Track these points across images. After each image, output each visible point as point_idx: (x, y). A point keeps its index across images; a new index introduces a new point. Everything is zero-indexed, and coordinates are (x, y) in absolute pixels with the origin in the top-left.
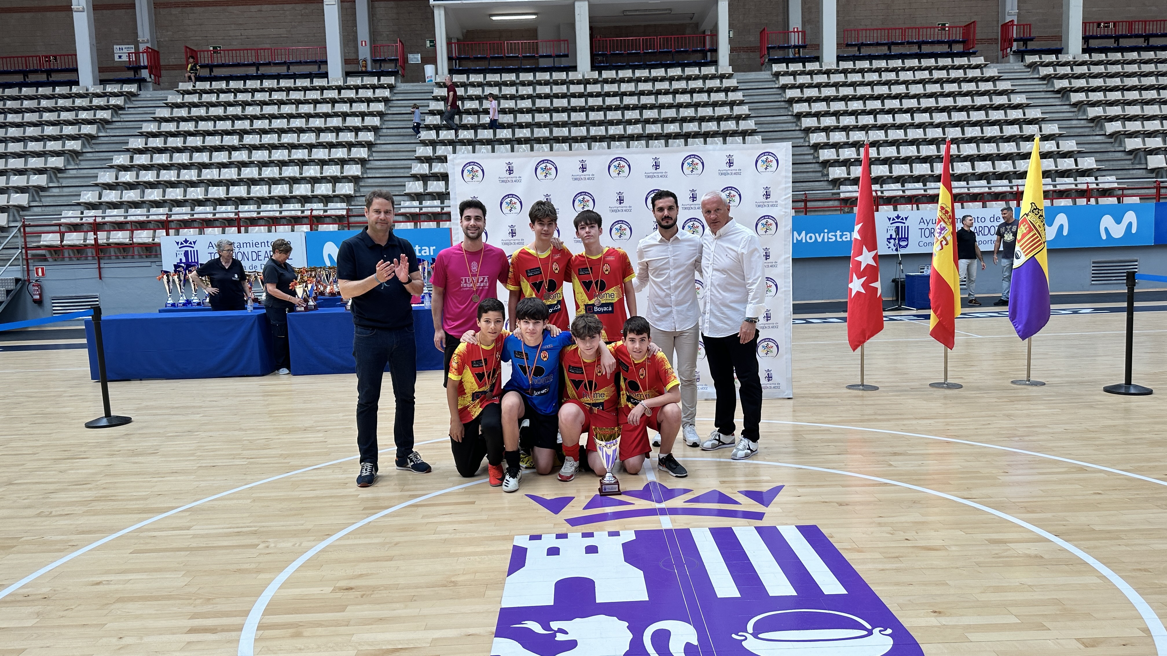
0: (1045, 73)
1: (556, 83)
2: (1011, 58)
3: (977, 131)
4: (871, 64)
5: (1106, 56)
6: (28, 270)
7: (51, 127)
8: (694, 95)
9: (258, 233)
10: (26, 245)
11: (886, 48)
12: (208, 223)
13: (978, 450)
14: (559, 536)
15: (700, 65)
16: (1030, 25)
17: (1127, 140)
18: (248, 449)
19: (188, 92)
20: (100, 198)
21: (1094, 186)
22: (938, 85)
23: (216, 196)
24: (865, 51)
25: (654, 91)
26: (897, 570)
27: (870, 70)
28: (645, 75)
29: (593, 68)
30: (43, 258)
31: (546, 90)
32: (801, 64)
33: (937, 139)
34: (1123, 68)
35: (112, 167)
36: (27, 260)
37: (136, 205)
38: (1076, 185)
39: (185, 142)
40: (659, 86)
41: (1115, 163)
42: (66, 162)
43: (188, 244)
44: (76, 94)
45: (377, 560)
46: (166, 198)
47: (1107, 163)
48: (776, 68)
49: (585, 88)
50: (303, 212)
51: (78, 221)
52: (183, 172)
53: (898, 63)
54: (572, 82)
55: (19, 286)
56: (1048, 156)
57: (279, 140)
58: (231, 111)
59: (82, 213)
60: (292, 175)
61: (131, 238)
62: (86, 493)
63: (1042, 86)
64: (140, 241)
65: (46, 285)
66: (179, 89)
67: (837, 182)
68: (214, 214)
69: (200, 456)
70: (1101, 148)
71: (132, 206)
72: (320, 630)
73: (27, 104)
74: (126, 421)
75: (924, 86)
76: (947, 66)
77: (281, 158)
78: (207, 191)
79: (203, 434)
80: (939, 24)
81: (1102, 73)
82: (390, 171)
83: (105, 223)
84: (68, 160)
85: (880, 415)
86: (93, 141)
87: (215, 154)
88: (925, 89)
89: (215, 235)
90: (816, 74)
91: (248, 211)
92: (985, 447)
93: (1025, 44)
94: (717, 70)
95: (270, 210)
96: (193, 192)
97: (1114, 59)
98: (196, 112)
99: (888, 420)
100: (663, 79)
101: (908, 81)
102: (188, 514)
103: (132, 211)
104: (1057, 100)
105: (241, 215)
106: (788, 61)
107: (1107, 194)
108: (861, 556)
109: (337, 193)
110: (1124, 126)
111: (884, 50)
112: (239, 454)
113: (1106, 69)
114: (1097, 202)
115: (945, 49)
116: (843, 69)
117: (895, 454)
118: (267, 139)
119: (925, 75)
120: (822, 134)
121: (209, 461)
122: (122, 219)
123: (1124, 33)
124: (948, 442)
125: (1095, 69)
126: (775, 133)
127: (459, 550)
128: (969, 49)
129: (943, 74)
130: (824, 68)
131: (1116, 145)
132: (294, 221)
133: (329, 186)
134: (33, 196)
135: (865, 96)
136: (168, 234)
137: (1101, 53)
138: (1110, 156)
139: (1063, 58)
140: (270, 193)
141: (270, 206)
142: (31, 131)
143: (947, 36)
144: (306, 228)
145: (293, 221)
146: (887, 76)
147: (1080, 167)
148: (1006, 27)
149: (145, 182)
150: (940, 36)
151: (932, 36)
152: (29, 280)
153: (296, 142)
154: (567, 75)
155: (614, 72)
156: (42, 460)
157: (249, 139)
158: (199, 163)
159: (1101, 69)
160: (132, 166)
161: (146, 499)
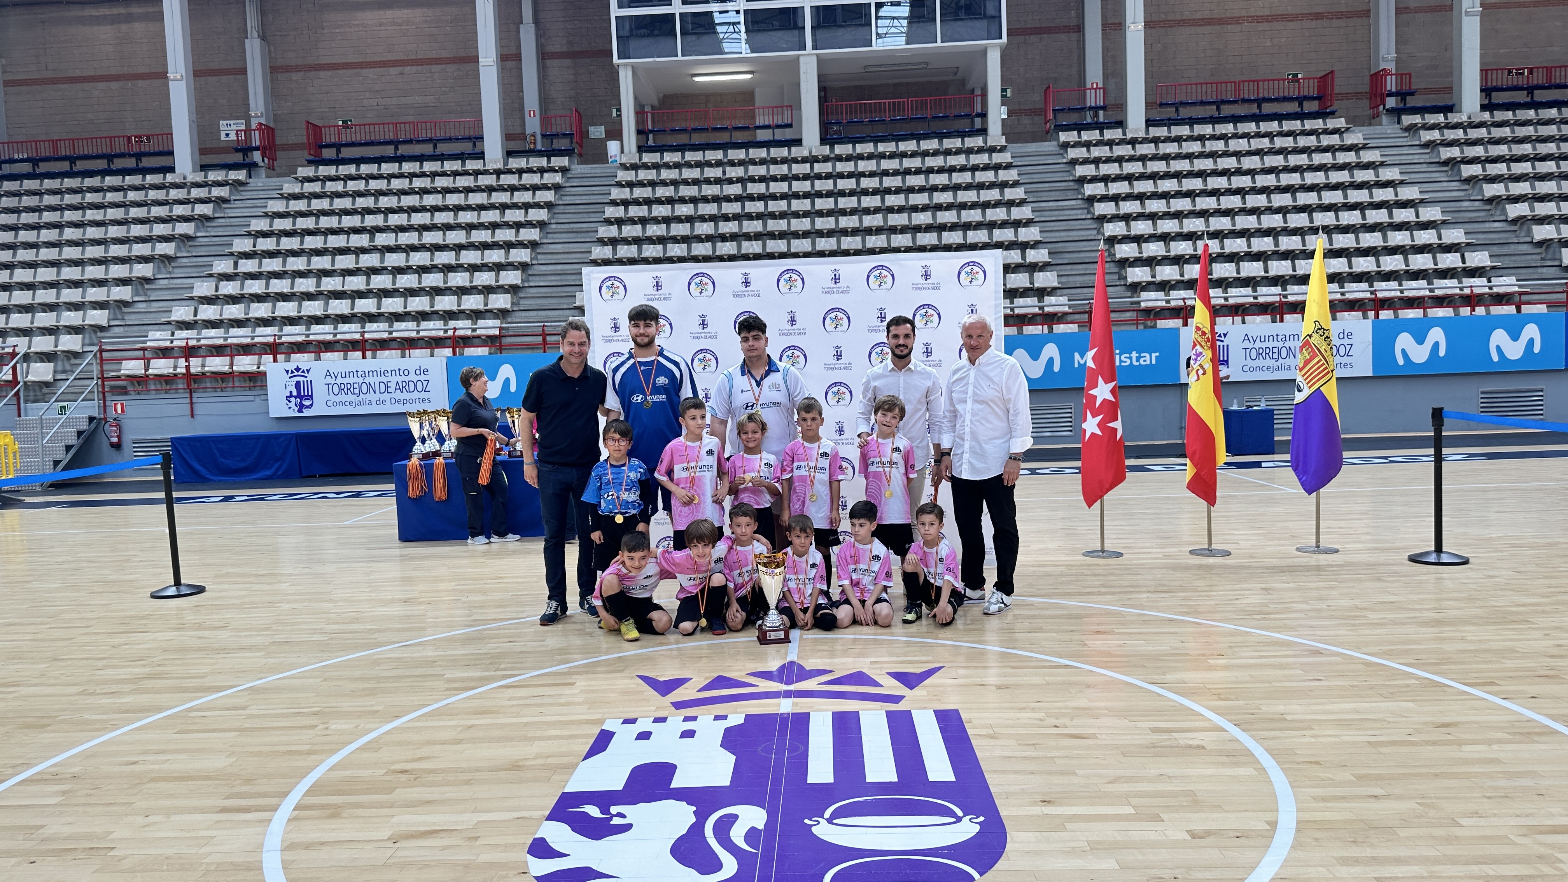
0: (1428, 138)
1: (774, 161)
2: (1385, 119)
3: (1330, 217)
4: (1192, 130)
5: (1514, 115)
6: (105, 406)
7: (139, 226)
8: (954, 174)
9: (389, 359)
10: (102, 375)
11: (1215, 107)
12: (327, 346)
13: (1204, 629)
14: (656, 720)
15: (962, 135)
16: (1410, 75)
17: (1535, 228)
18: (333, 624)
19: (309, 180)
20: (195, 315)
21: (1487, 290)
22: (1281, 157)
23: (338, 312)
24: (1185, 112)
25: (901, 170)
26: (1025, 758)
27: (1191, 138)
28: (891, 149)
29: (824, 141)
30: (123, 391)
31: (761, 170)
32: (1097, 132)
33: (1275, 229)
34: (1536, 131)
35: (211, 276)
36: (104, 394)
37: (239, 323)
38: (1461, 289)
39: (302, 243)
40: (908, 163)
41: (1517, 258)
42: (156, 270)
43: (300, 373)
44: (171, 184)
45: (444, 742)
46: (276, 314)
47: (1507, 258)
48: (1063, 137)
49: (812, 168)
50: (446, 331)
51: (168, 344)
52: (298, 281)
53: (1229, 128)
54: (796, 161)
55: (93, 425)
56: (1426, 250)
57: (420, 240)
58: (361, 203)
59: (173, 334)
60: (434, 284)
61: (231, 365)
62: (138, 670)
63: (1423, 156)
64: (242, 369)
65: (126, 424)
66: (298, 175)
67: (1136, 287)
68: (335, 335)
69: (276, 630)
70: (1500, 239)
71: (235, 324)
72: (359, 812)
73: (110, 197)
74: (200, 590)
75: (1262, 159)
76: (1294, 131)
77: (421, 263)
78: (327, 305)
79: (285, 606)
80: (1289, 75)
81: (1506, 138)
82: (558, 278)
83: (200, 347)
84: (159, 268)
85: (1107, 587)
86: (190, 243)
87: (339, 258)
88: (1263, 164)
89: (334, 361)
90: (1118, 144)
91: (376, 330)
92: (1214, 626)
93: (1404, 100)
94: (985, 142)
95: (405, 329)
96: (310, 306)
97: (1523, 118)
98: (317, 205)
99: (1113, 593)
100: (914, 155)
101: (1240, 152)
102: (246, 693)
103: (234, 331)
104: (1443, 174)
105: (367, 336)
106: (1080, 127)
107: (1504, 302)
108: (993, 742)
109: (490, 307)
110: (1532, 209)
111: (1211, 110)
112: (321, 629)
113: (1513, 132)
114: (1488, 313)
115: (1293, 107)
116: (1154, 137)
117: (1098, 632)
118: (405, 238)
119: (1265, 144)
120: (1120, 223)
121: (284, 636)
122: (221, 342)
123: (1540, 82)
124: (1171, 620)
125: (1497, 133)
126: (1059, 223)
127: (539, 733)
128: (1326, 108)
129: (1288, 142)
130: (1129, 136)
131: (1523, 234)
132: (435, 343)
133: (480, 298)
134: (115, 313)
135: (1181, 172)
136: (275, 360)
137: (1508, 110)
138: (1512, 249)
139: (1454, 118)
140: (405, 307)
141: (404, 324)
142: (114, 232)
143: (1297, 89)
144: (448, 352)
145: (433, 342)
146: (1212, 145)
147: (1468, 264)
148: (1378, 78)
149: (251, 295)
150: (1286, 90)
151: (1276, 91)
152: (105, 419)
153: (441, 242)
154: (789, 152)
155: (851, 145)
156: (95, 633)
157: (381, 239)
158: (318, 270)
159: (1506, 132)
160: (236, 275)
161: (202, 677)
